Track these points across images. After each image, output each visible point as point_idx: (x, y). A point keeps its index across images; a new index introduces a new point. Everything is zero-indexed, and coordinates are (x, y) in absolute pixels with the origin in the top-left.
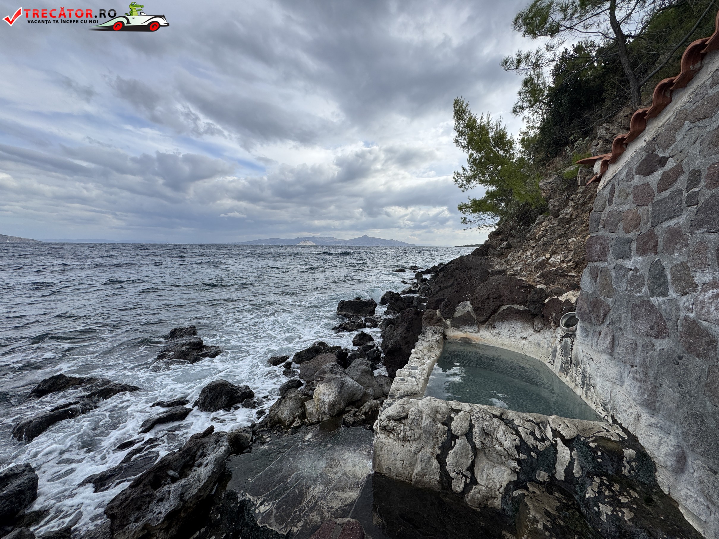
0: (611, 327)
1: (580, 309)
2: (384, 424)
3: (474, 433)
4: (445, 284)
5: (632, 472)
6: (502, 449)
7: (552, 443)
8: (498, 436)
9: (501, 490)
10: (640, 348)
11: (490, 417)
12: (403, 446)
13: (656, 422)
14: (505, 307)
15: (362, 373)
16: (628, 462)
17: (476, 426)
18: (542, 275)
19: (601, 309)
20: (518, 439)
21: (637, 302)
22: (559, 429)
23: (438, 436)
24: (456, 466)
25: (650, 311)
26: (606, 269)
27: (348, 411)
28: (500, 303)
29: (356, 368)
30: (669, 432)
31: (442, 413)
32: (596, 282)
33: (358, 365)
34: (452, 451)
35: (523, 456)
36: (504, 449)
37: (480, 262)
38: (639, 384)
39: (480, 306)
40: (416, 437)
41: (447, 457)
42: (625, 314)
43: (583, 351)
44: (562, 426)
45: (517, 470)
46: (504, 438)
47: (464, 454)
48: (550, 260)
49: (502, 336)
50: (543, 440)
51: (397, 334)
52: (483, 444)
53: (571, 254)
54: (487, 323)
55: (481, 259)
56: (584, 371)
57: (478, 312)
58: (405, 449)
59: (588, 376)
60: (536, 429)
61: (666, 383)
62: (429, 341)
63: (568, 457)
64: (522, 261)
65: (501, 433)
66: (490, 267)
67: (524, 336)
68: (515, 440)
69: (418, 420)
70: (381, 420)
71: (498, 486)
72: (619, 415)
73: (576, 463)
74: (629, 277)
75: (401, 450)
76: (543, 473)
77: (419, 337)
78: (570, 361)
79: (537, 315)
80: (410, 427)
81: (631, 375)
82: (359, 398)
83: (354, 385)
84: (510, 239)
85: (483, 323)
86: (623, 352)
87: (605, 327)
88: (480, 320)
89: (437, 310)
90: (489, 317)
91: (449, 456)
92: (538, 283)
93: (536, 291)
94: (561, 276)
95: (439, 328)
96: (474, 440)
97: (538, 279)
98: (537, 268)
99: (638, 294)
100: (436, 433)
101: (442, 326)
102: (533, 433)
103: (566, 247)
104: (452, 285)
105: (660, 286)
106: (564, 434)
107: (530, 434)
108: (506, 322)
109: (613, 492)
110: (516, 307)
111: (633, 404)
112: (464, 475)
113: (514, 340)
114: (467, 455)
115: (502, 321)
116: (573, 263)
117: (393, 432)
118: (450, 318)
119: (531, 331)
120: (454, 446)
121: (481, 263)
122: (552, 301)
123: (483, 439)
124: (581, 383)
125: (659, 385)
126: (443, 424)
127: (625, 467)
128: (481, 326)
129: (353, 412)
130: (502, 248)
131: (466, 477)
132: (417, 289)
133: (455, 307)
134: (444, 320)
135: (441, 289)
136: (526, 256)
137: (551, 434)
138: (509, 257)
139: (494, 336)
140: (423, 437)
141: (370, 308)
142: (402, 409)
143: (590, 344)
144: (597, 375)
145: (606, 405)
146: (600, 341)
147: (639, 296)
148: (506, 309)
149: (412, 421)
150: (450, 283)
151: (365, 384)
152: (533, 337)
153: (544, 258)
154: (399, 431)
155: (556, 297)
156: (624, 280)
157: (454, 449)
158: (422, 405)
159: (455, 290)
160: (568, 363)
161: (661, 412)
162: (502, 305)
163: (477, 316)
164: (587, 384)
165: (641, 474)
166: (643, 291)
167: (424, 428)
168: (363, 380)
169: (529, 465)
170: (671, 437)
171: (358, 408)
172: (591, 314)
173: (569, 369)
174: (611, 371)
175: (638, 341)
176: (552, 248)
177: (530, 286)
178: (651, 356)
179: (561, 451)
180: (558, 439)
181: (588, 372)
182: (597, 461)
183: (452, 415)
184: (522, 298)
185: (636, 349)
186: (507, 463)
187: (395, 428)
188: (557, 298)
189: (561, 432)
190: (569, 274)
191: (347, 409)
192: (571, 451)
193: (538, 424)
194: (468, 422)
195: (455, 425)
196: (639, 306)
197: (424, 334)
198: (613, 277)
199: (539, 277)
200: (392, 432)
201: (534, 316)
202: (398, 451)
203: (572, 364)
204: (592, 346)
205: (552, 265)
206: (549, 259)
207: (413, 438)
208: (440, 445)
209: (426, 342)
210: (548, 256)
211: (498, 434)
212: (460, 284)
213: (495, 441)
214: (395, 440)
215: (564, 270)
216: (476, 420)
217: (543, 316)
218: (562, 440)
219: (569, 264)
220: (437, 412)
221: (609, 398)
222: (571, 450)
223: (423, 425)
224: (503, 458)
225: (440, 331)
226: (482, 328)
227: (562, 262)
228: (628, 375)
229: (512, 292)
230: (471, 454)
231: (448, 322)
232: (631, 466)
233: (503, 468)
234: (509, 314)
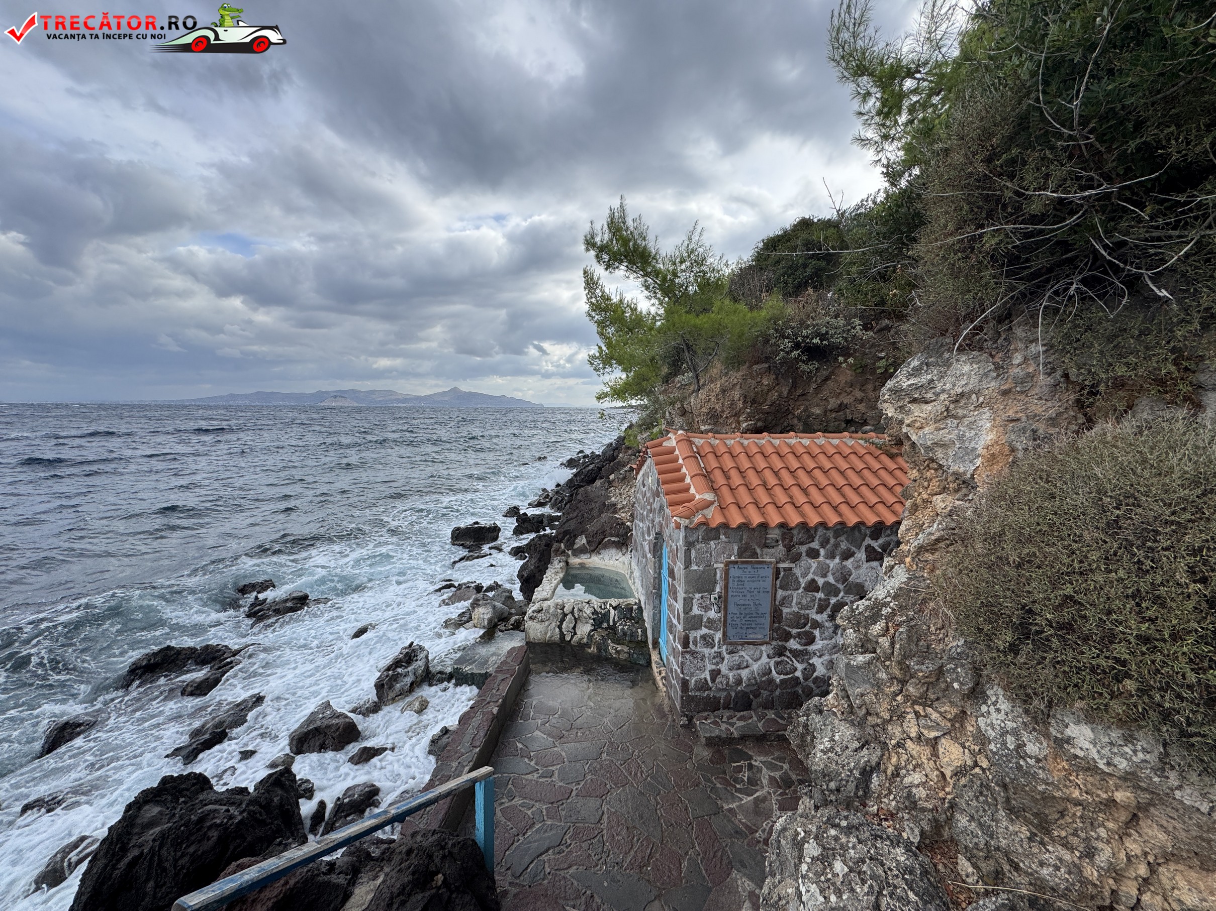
2: (530, 616)
3: (575, 611)
6: (586, 616)
7: (608, 609)
8: (585, 610)
9: (586, 634)
12: (541, 625)
15: (505, 599)
17: (576, 608)
24: (567, 629)
29: (500, 596)
34: (565, 622)
35: (596, 618)
39: (591, 539)
40: (547, 619)
44: (614, 602)
45: (593, 624)
46: (588, 611)
47: (570, 622)
49: (604, 559)
50: (605, 609)
54: (596, 551)
55: (602, 490)
57: (590, 544)
60: (603, 605)
62: (556, 568)
63: (614, 615)
67: (616, 559)
68: (593, 611)
69: (548, 610)
73: (617, 616)
76: (604, 623)
77: (549, 566)
80: (544, 614)
82: (506, 616)
83: (502, 607)
85: (593, 551)
88: (591, 550)
89: (563, 546)
90: (597, 547)
91: (563, 624)
96: (575, 615)
100: (557, 615)
101: (565, 556)
104: (577, 516)
106: (614, 605)
107: (600, 607)
110: (613, 539)
112: (571, 632)
113: (611, 562)
115: (605, 549)
118: (571, 549)
119: (620, 554)
120: (566, 619)
121: (602, 494)
123: (579, 613)
126: (560, 610)
127: (633, 613)
128: (592, 553)
129: (503, 624)
132: (547, 500)
133: (574, 541)
134: (566, 551)
135: (567, 521)
137: (609, 606)
139: (600, 560)
140: (551, 618)
141: (494, 534)
142: (539, 607)
148: (607, 541)
149: (545, 611)
151: (509, 606)
152: (621, 558)
154: (538, 618)
158: (550, 603)
159: (579, 521)
162: (606, 538)
163: (589, 547)
165: (639, 614)
167: (551, 614)
168: (507, 604)
169: (598, 621)
171: (507, 622)
177: (624, 523)
179: (611, 612)
180: (611, 608)
182: (624, 614)
183: (565, 605)
184: (617, 532)
186: (589, 622)
187: (536, 616)
191: (499, 623)
193: (604, 602)
194: (572, 607)
195: (566, 609)
197: (552, 563)
200: (535, 619)
201: (623, 544)
202: (538, 628)
208: (559, 620)
209: (553, 569)
213: (584, 613)
214: (537, 623)
216: (576, 605)
220: (557, 605)
222: (615, 611)
224: (587, 620)
225: (564, 560)
229: (611, 528)
230: (574, 621)
231: (570, 552)
233: (587, 624)
234: (608, 544)
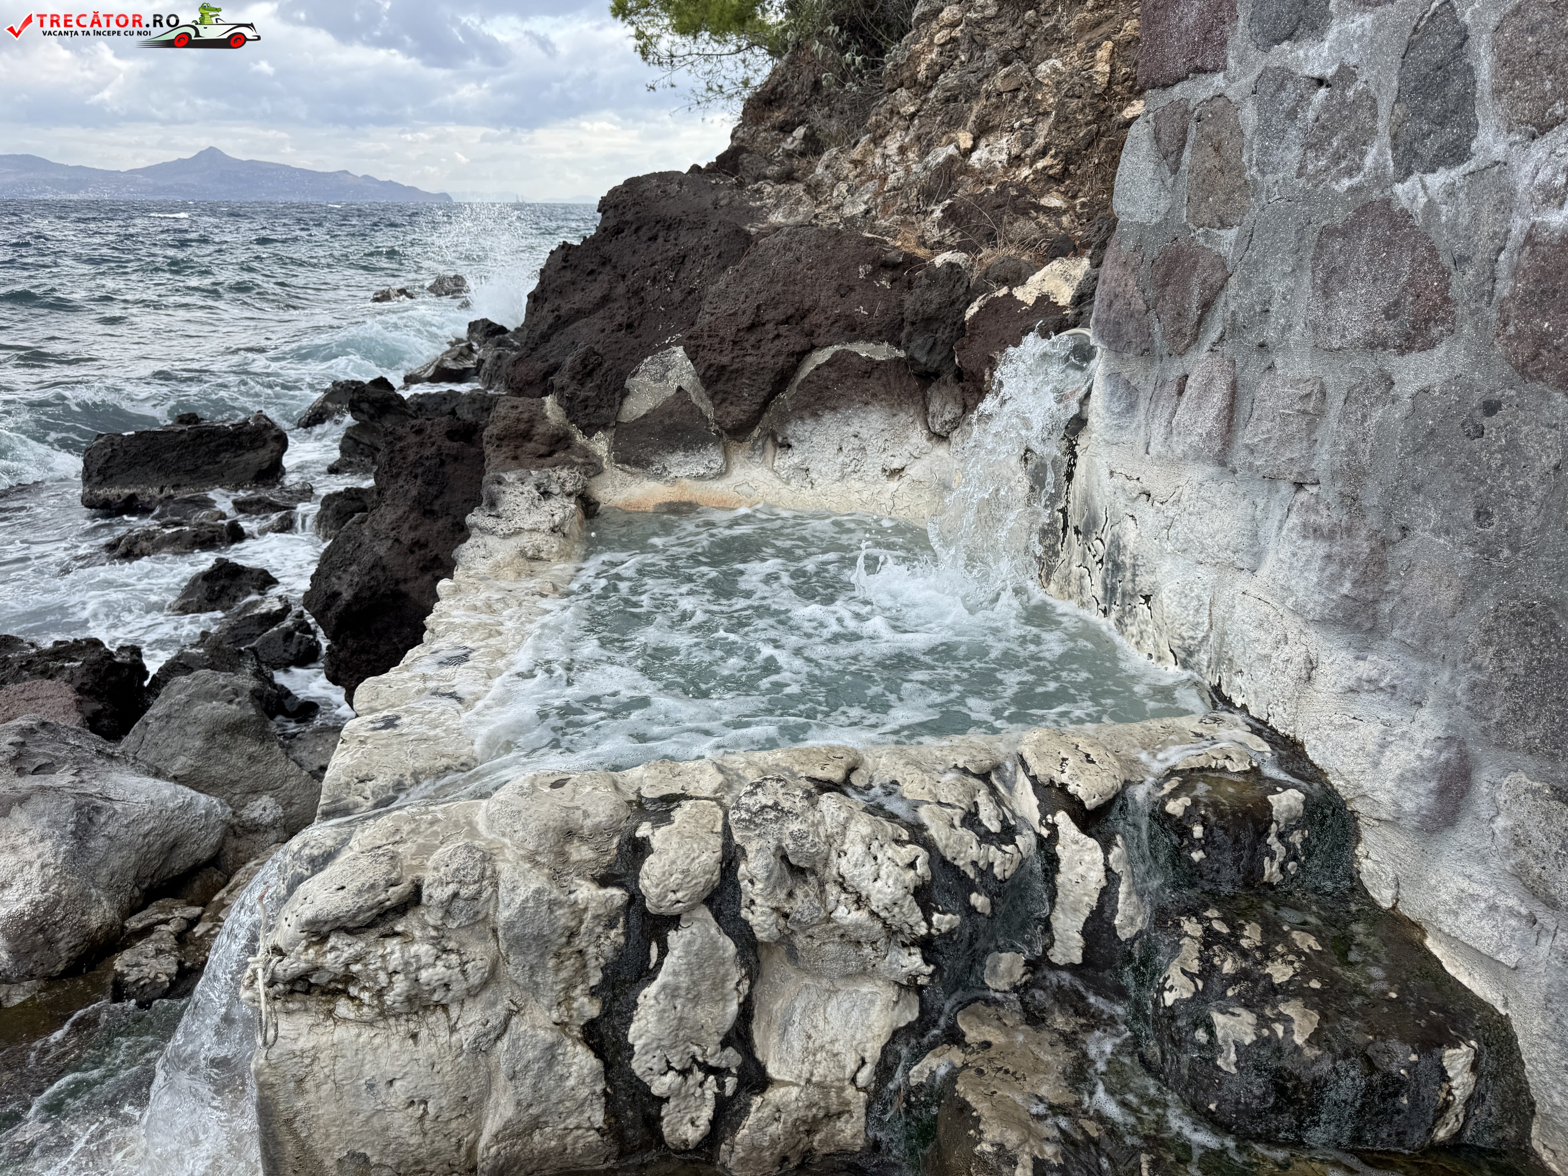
0: (1226, 349)
1: (1110, 306)
2: (293, 965)
3: (744, 884)
4: (577, 300)
5: (1291, 865)
6: (862, 916)
7: (1039, 836)
8: (845, 866)
9: (864, 1076)
10: (1336, 404)
11: (809, 795)
12: (414, 1036)
13: (1374, 674)
14: (821, 357)
15: (211, 736)
16: (1281, 836)
17: (751, 848)
18: (950, 214)
19: (1195, 281)
20: (923, 855)
21: (1340, 216)
22: (1064, 778)
23: (580, 942)
24: (673, 1046)
25: (1389, 243)
26: (1220, 102)
27: (147, 931)
28: (804, 342)
29: (175, 723)
30: (1417, 698)
31: (597, 831)
32: (1175, 171)
33: (188, 703)
34: (652, 989)
35: (943, 921)
36: (873, 913)
37: (708, 200)
38: (1322, 548)
39: (725, 360)
40: (475, 979)
41: (630, 1020)
42: (1290, 282)
43: (1112, 473)
44: (1070, 762)
45: (922, 981)
46: (869, 869)
47: (705, 986)
48: (975, 156)
49: (814, 475)
50: (1008, 834)
51: (376, 535)
52: (786, 916)
53: (1043, 129)
54: (756, 433)
55: (714, 187)
56: (1117, 546)
57: (720, 386)
58: (426, 1049)
59: (1128, 561)
60: (982, 798)
61: (1427, 520)
62: (518, 532)
63: (1096, 877)
64: (871, 178)
65: (856, 850)
66: (752, 219)
67: (896, 465)
68: (912, 865)
69: (474, 898)
70: (277, 950)
71: (851, 1066)
72: (1238, 680)
73: (1123, 888)
74: (1311, 115)
75: (405, 1057)
76: (1007, 957)
77: (470, 519)
78: (1060, 525)
79: (937, 375)
80: (436, 941)
81: (1294, 519)
82: (204, 854)
83: (163, 802)
84: (817, 115)
85: (740, 431)
86: (1267, 441)
87: (1204, 354)
88: (729, 423)
89: (549, 400)
90: (765, 405)
91: (641, 1012)
92: (940, 246)
93: (933, 275)
94: (1016, 210)
95: (564, 473)
96: (744, 913)
97: (935, 231)
98: (929, 195)
99: (1346, 183)
100: (573, 934)
101: (572, 465)
102: (971, 819)
103: (1026, 100)
104: (605, 300)
105: (1442, 121)
106: (1082, 794)
107: (964, 822)
108: (828, 417)
109: (1245, 954)
110: (863, 349)
111: (1292, 625)
112: (708, 1070)
113: (859, 485)
114: (719, 984)
115: (815, 415)
116: (1054, 157)
117: (353, 991)
118: (605, 427)
119: (918, 437)
120: (659, 964)
121: (716, 205)
122: (992, 308)
123: (782, 895)
124: (1099, 593)
125: (1396, 535)
126: (603, 881)
127: (1272, 859)
128: (733, 445)
129: (171, 927)
130: (789, 155)
131: (719, 1072)
132: (470, 364)
133: (622, 376)
134: (580, 439)
136: (885, 157)
137: (1034, 801)
138: (819, 170)
139: (788, 482)
140: (513, 970)
141: (261, 456)
142: (384, 868)
143: (1140, 440)
144: (1162, 552)
145: (1190, 654)
146: (1183, 415)
147: (1352, 190)
148: (828, 363)
149: (448, 913)
150: (596, 291)
151: (233, 783)
152: (926, 461)
153: (951, 150)
154: (383, 978)
155: (1004, 290)
156: (1293, 133)
157: (661, 978)
158: (491, 821)
159: (619, 319)
160: (1054, 533)
161: (1396, 633)
162: (813, 348)
163: (717, 407)
164: (1124, 594)
165: (1315, 864)
166: (1369, 161)
167: (510, 925)
168: (221, 769)
169: (963, 947)
170: (1424, 714)
171: (204, 904)
172: (1152, 314)
173: (1057, 554)
174: (1217, 525)
175: (1329, 379)
176: (976, 108)
177: (911, 261)
178: (1380, 425)
179: (1071, 858)
180: (1062, 819)
181: (1131, 546)
182: (1190, 861)
183: (644, 830)
184: (884, 313)
185: (1321, 413)
186: (882, 966)
187: (355, 968)
188: (1010, 295)
189: (1071, 789)
190: (1044, 201)
191: (134, 923)
192: (1106, 851)
193: (984, 777)
194: (717, 842)
195: (657, 872)
196: (1344, 234)
197: (493, 505)
198: (1248, 133)
199: (941, 225)
200: (345, 992)
201: (928, 378)
202: (390, 1070)
203: (1070, 532)
204: (1148, 445)
205: (982, 177)
206: (967, 153)
207: (458, 988)
208: (595, 979)
209: (506, 536)
210: (965, 139)
211: (843, 861)
212: (636, 293)
213: (833, 891)
214: (371, 1024)
215: (1023, 189)
216: (749, 824)
217: (959, 375)
218: (1074, 818)
219: (1040, 165)
220: (570, 834)
221: (1206, 626)
222: (1107, 847)
223: (504, 915)
224: (867, 950)
225: (569, 487)
226: (739, 456)
227: (1016, 161)
228: (1282, 523)
229: (844, 291)
230: (736, 974)
231: (600, 445)
232: (1289, 847)
233: (866, 988)
234: (836, 382)
